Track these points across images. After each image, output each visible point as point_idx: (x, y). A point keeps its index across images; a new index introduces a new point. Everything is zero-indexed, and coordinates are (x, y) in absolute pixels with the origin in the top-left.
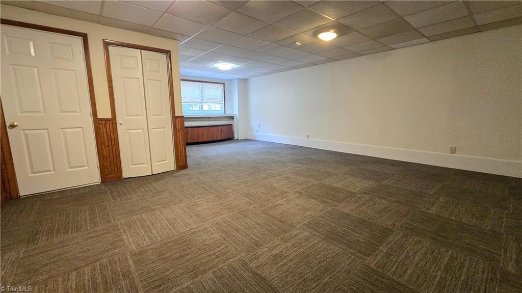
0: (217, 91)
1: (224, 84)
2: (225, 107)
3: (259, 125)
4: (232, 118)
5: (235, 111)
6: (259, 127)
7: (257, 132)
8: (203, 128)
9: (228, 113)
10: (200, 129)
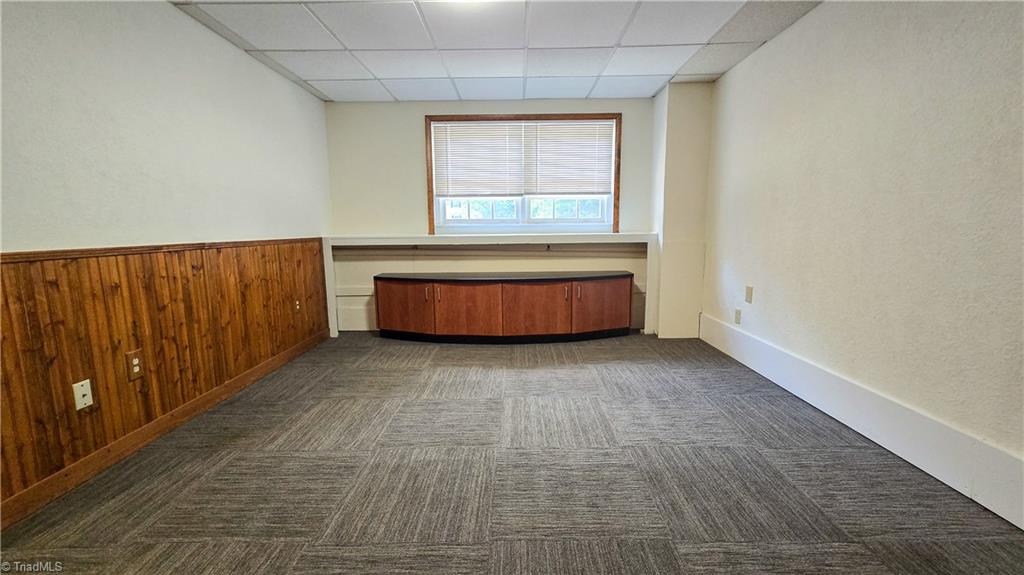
0: (594, 145)
1: (618, 117)
2: (616, 207)
3: (749, 291)
4: (640, 249)
5: (650, 220)
6: (749, 299)
7: (738, 321)
8: (491, 287)
9: (629, 232)
10: (479, 288)
